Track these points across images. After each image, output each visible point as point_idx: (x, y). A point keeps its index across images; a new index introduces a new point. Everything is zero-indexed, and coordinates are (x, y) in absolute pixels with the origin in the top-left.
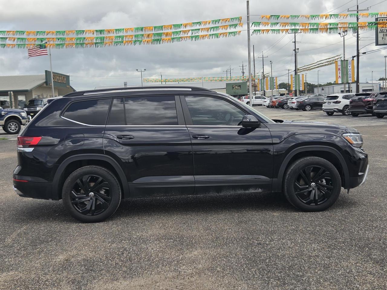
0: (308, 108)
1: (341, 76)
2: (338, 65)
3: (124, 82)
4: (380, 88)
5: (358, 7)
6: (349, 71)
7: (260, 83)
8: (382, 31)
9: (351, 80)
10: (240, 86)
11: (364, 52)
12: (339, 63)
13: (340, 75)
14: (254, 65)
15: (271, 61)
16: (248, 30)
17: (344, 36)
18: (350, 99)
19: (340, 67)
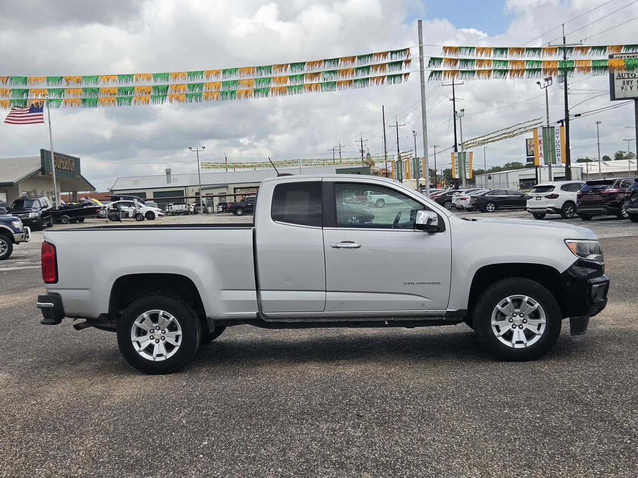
0: (491, 207)
1: (543, 154)
2: (538, 135)
3: (166, 169)
4: (583, 174)
5: (564, 40)
6: (556, 144)
7: (395, 168)
8: (621, 77)
9: (560, 159)
10: (359, 173)
11: (578, 114)
12: (540, 131)
13: (542, 152)
14: (385, 138)
15: (414, 132)
16: (421, 71)
17: (546, 87)
18: (579, 191)
19: (542, 138)
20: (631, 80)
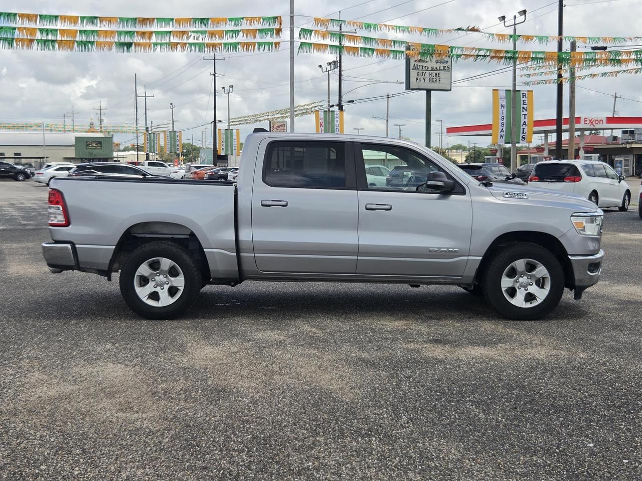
2: (319, 118)
6: (336, 128)
7: (147, 140)
8: (416, 68)
10: (100, 143)
11: (351, 100)
12: (322, 114)
15: (171, 104)
17: (329, 71)
19: (323, 121)
20: (425, 71)
